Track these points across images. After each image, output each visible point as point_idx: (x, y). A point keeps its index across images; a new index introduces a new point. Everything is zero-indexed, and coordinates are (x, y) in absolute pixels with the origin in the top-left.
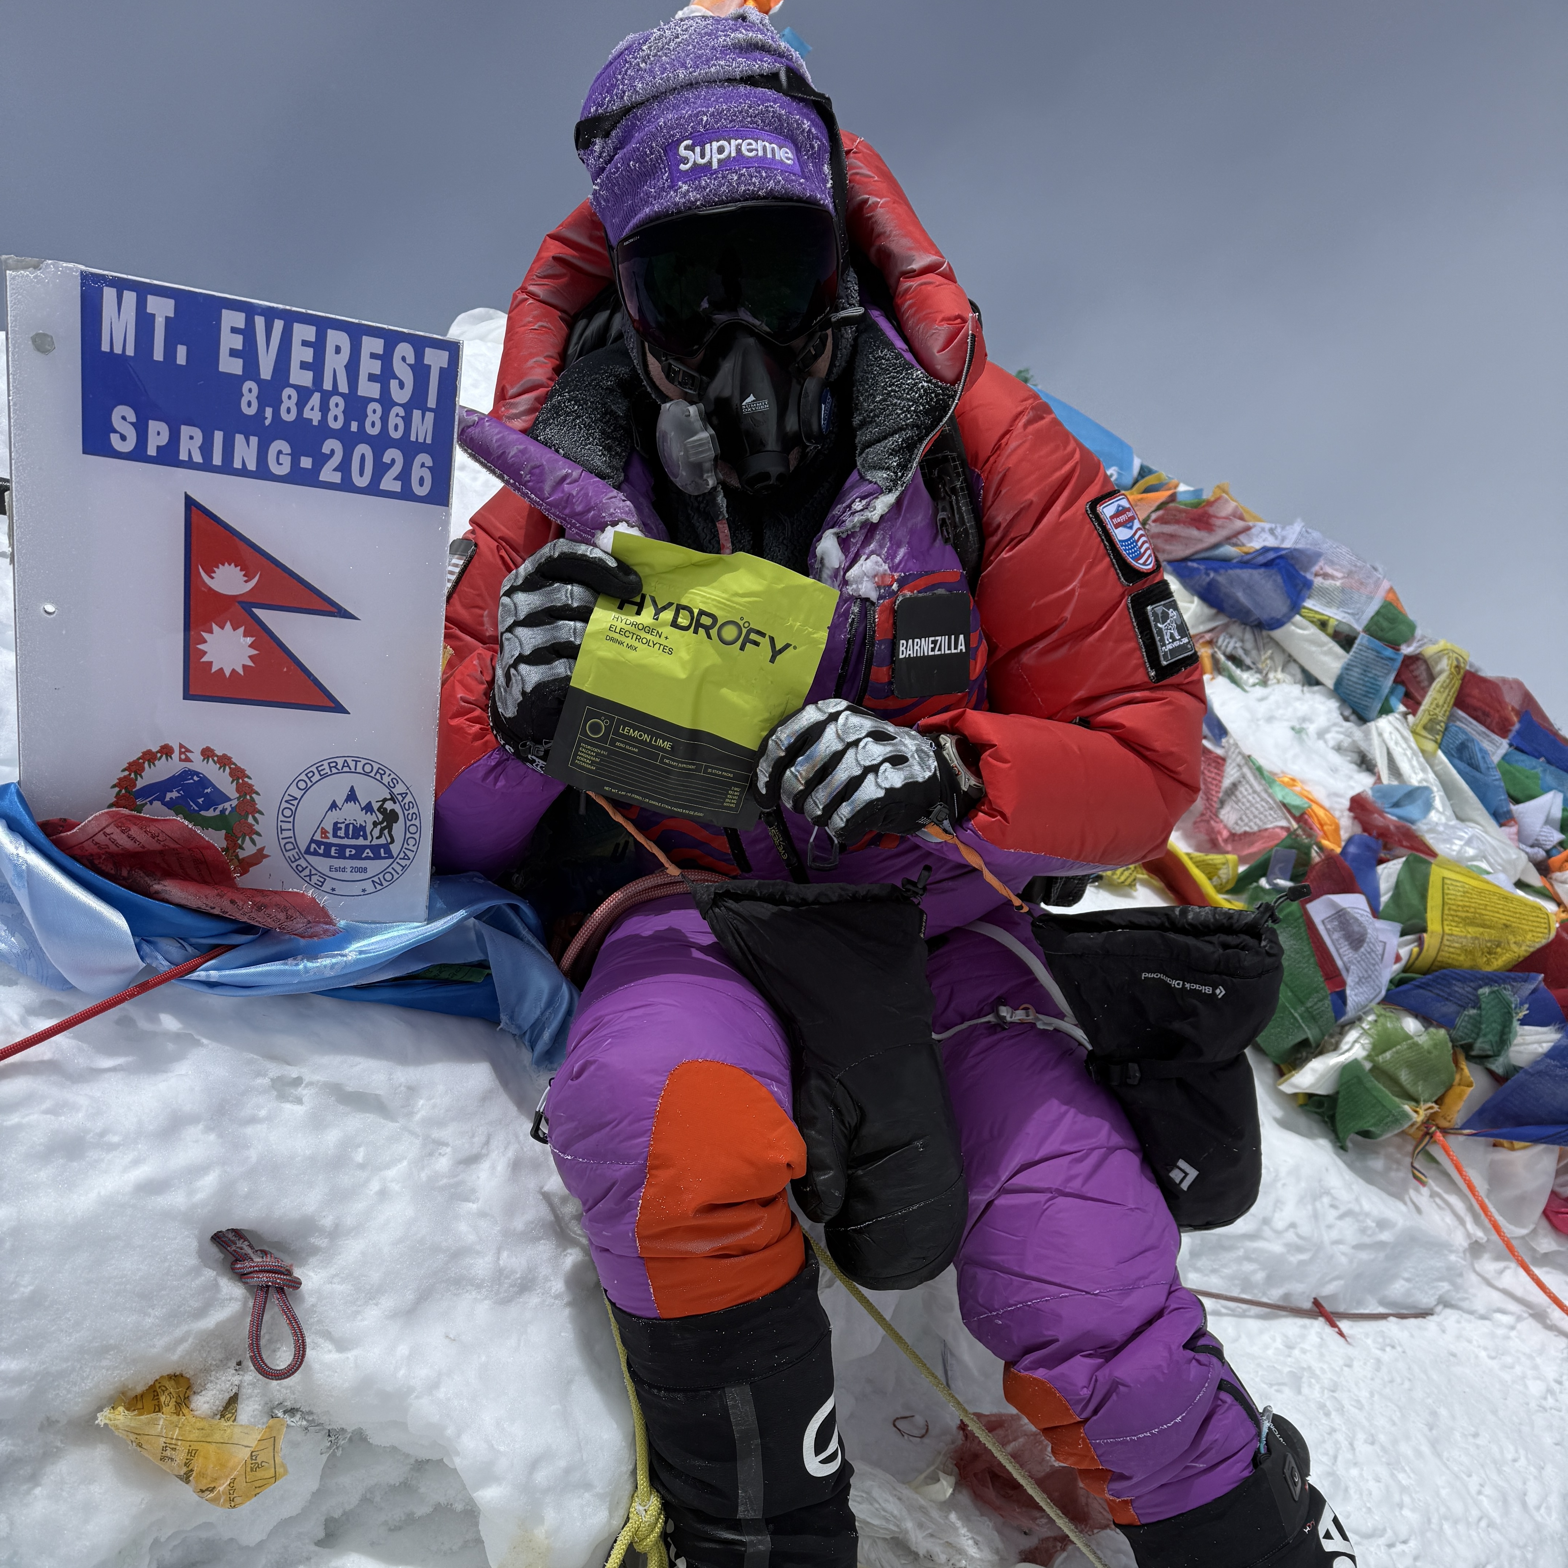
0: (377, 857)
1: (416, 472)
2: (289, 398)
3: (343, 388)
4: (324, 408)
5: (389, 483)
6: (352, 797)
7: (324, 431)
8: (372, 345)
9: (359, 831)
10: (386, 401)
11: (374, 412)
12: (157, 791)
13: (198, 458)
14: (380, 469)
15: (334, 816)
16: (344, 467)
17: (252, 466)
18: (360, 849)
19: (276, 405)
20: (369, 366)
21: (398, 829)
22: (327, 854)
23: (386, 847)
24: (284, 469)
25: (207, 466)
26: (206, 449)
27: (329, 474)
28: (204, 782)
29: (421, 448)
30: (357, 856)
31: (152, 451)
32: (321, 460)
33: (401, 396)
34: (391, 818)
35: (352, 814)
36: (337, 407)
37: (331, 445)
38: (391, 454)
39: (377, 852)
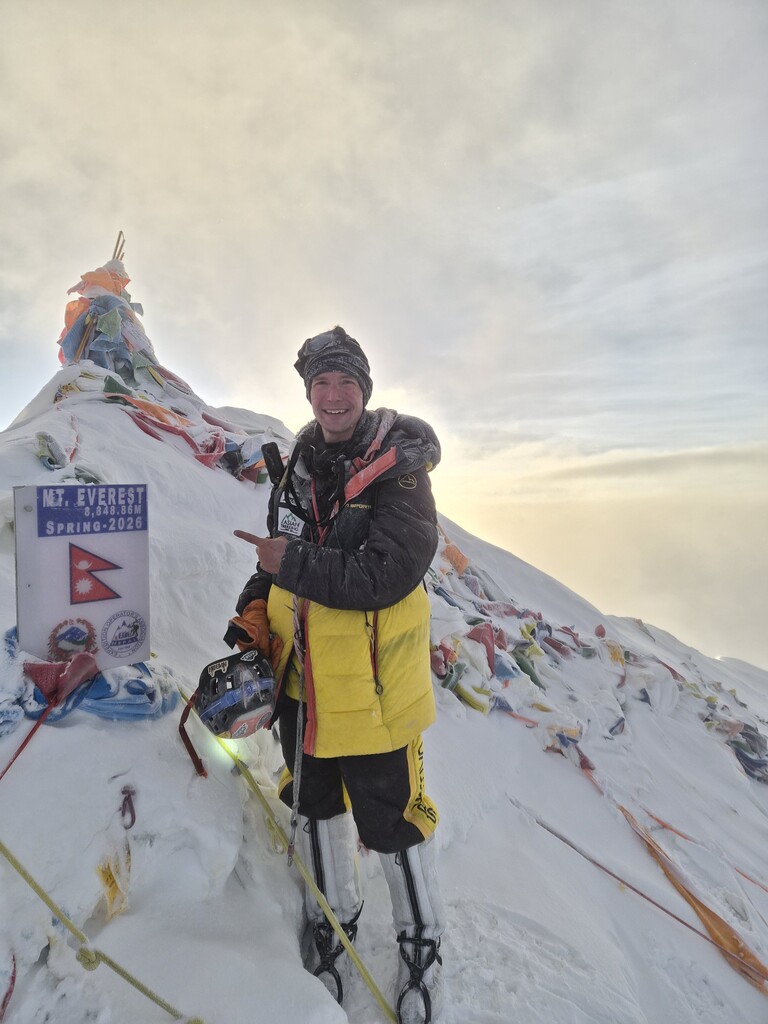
0: (133, 641)
1: (137, 522)
2: (99, 509)
3: (114, 503)
4: (109, 510)
5: (130, 527)
6: (124, 624)
7: (110, 516)
8: (121, 490)
9: (127, 634)
10: (127, 504)
11: (123, 508)
12: (63, 637)
13: (72, 531)
14: (127, 523)
15: (119, 632)
16: (116, 525)
17: (89, 530)
18: (127, 640)
19: (95, 511)
20: (121, 496)
21: (139, 631)
22: (117, 644)
23: (135, 638)
24: (98, 529)
25: (76, 533)
26: (75, 528)
27: (112, 528)
28: (78, 630)
29: (138, 515)
30: (127, 643)
31: (59, 532)
32: (109, 524)
33: (131, 502)
34: (136, 628)
35: (125, 629)
36: (113, 509)
37: (112, 520)
38: (130, 519)
39: (134, 640)
